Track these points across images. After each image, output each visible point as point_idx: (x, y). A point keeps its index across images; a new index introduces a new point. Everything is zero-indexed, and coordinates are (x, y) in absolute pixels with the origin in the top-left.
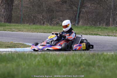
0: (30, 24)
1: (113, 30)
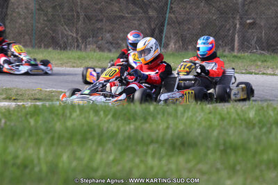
1: (255, 61)
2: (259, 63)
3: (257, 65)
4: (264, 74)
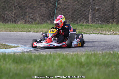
0: (2, 23)
2: (99, 29)
3: (98, 30)
4: (101, 34)
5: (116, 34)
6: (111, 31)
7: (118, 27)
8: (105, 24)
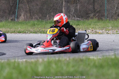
5: (96, 33)
6: (89, 29)
7: (98, 24)
8: (83, 20)
